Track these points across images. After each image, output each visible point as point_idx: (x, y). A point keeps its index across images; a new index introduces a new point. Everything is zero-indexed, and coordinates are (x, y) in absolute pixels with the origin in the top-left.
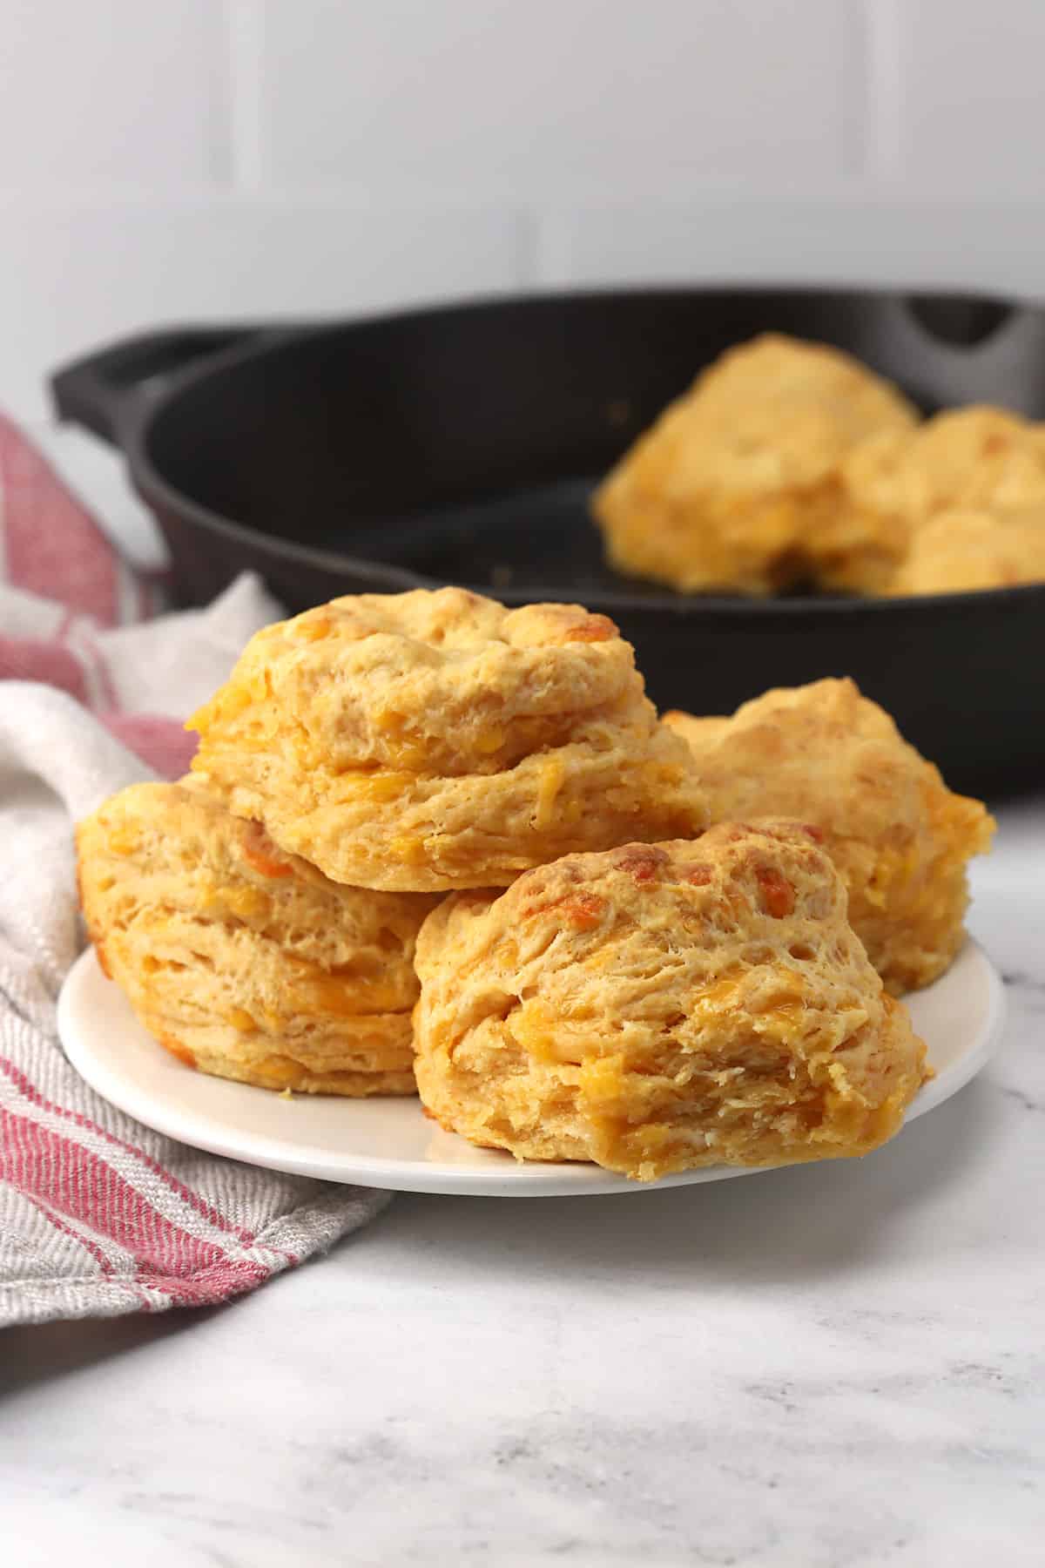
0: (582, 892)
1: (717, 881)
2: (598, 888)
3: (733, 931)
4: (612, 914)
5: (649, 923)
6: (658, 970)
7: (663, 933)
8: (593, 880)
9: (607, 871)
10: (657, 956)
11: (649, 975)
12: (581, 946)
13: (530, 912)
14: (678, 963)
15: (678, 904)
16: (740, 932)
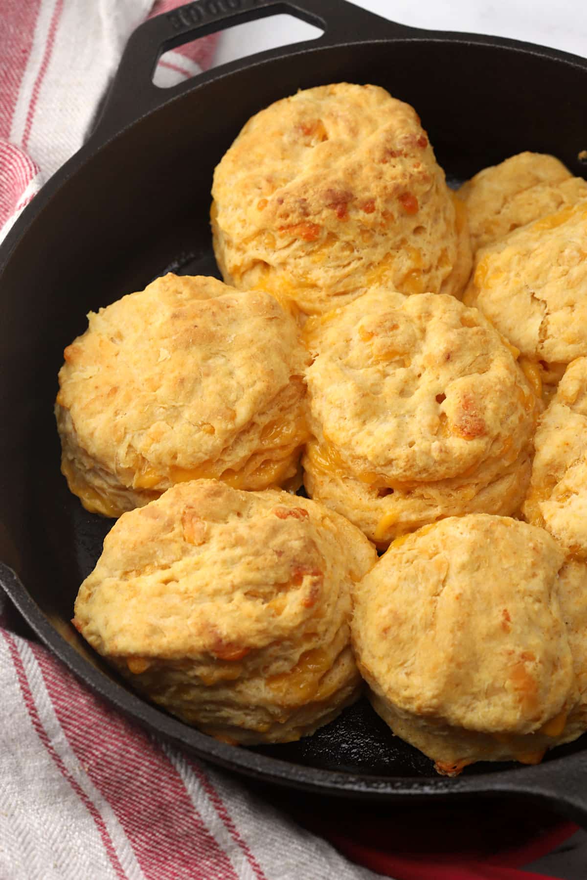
0: (309, 222)
1: (378, 210)
2: (317, 220)
3: (386, 234)
4: (325, 233)
5: (344, 238)
6: (349, 264)
7: (351, 243)
8: (315, 215)
9: (322, 210)
10: (349, 256)
11: (344, 266)
12: (310, 248)
13: (282, 228)
14: (360, 259)
15: (359, 227)
16: (390, 235)
